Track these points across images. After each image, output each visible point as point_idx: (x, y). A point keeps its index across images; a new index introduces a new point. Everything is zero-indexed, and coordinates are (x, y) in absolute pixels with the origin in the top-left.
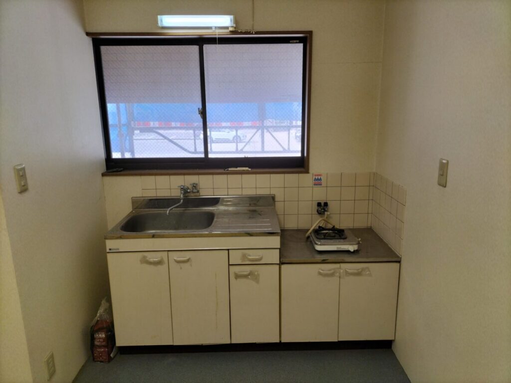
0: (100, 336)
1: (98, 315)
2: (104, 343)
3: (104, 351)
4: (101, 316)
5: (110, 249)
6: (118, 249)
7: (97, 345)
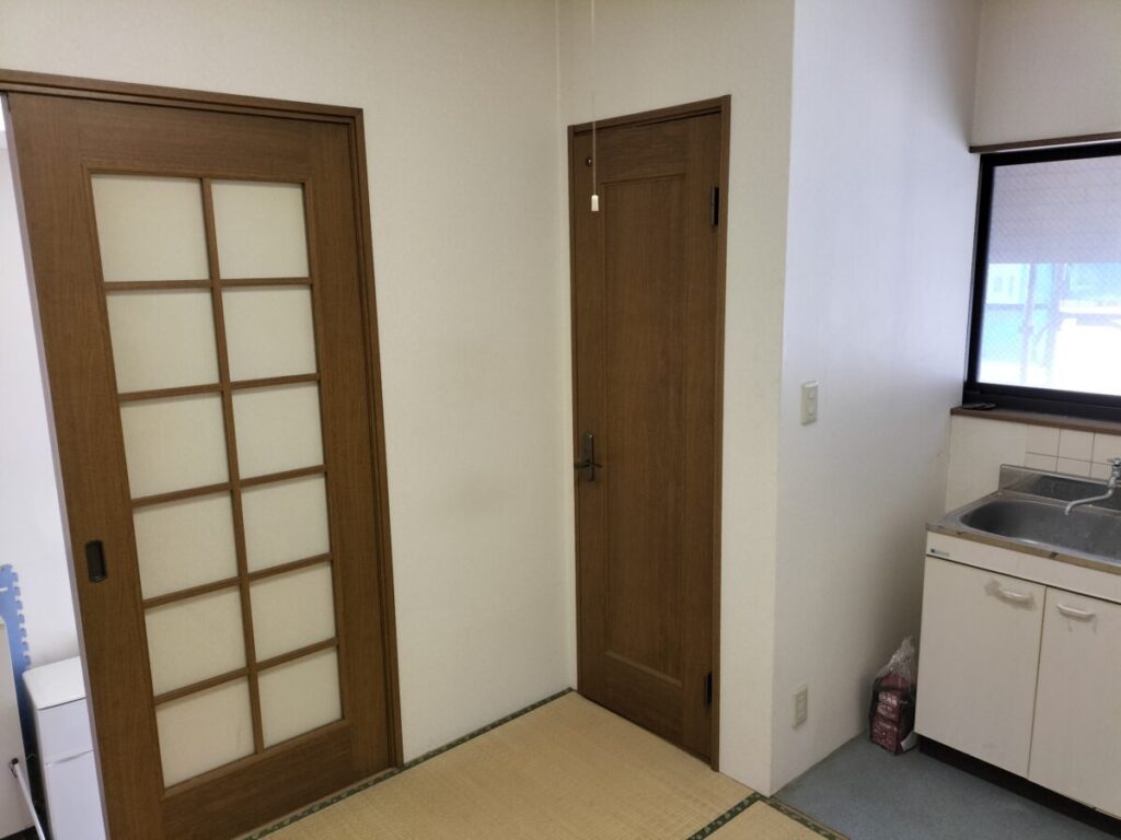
0: (889, 700)
1: (892, 661)
2: (893, 716)
3: (892, 731)
4: (896, 665)
5: (933, 551)
6: (948, 555)
7: (882, 716)
